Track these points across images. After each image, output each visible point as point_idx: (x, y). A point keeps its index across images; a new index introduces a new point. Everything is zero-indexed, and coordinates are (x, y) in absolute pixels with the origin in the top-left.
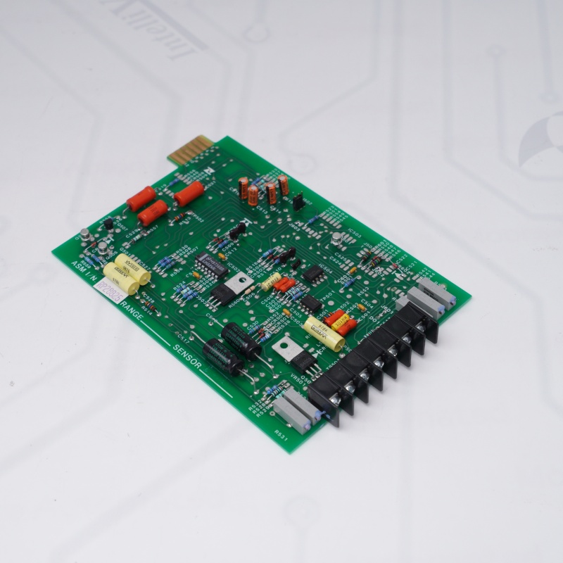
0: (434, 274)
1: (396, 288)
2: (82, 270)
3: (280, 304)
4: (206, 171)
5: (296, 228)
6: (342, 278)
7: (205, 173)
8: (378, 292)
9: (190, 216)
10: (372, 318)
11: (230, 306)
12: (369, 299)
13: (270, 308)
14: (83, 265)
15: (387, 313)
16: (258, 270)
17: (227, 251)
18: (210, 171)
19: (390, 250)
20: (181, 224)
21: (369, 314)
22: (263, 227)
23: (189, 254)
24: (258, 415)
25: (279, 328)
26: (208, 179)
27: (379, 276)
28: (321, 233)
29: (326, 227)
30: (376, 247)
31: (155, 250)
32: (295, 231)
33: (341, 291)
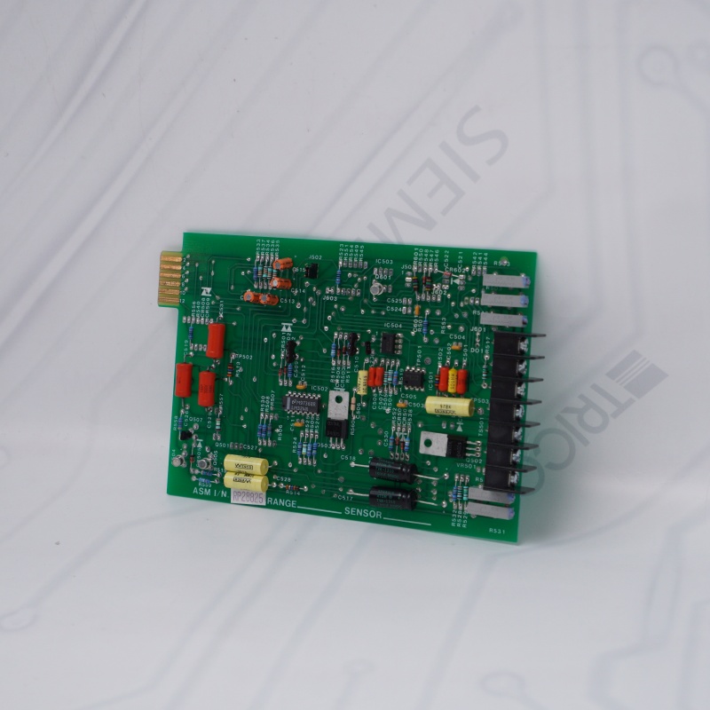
0: (486, 254)
1: (466, 298)
2: (208, 492)
3: (389, 397)
4: (204, 294)
5: (331, 298)
6: (415, 326)
7: (206, 297)
8: (457, 316)
9: (236, 359)
10: (473, 350)
11: (352, 433)
12: (455, 330)
13: (384, 408)
14: (204, 488)
15: (481, 333)
16: (341, 375)
17: (299, 375)
18: (207, 291)
19: (429, 257)
20: (237, 375)
21: (467, 348)
22: (304, 321)
23: (272, 404)
24: (464, 526)
25: (409, 424)
26: (213, 302)
27: (442, 295)
28: (356, 286)
29: (355, 275)
30: (415, 263)
31: (242, 423)
32: (334, 302)
33: (425, 340)
